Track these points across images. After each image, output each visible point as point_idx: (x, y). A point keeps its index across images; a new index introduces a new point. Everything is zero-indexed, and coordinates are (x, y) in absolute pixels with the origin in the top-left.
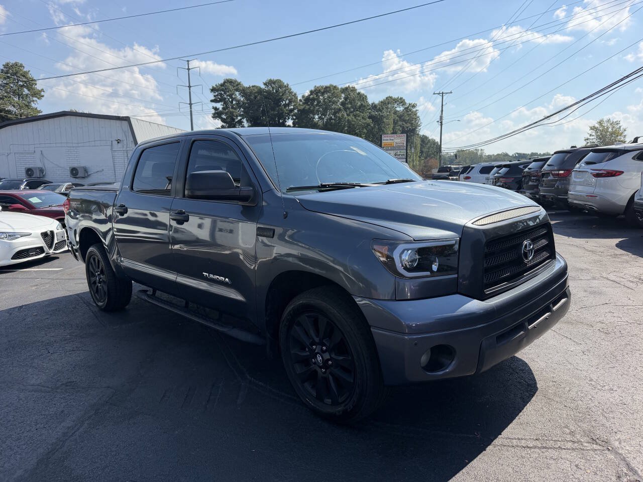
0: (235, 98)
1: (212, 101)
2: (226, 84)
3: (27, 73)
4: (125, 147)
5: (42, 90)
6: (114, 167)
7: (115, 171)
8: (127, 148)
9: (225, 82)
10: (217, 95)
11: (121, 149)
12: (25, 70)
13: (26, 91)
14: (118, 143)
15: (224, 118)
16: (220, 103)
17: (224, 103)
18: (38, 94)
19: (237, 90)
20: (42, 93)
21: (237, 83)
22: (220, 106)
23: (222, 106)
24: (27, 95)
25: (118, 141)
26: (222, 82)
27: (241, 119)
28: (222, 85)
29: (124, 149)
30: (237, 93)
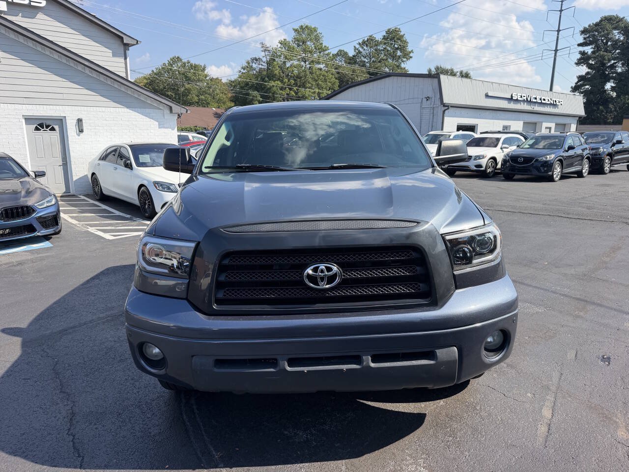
0: (611, 39)
1: (579, 45)
2: (603, 22)
3: (403, 36)
4: (432, 104)
5: (412, 51)
6: (421, 123)
7: (421, 127)
8: (434, 105)
9: (601, 21)
10: (588, 37)
11: (429, 106)
12: (401, 34)
13: (399, 53)
14: (427, 100)
15: (592, 64)
16: (590, 47)
17: (595, 46)
18: (407, 55)
19: (615, 28)
20: (411, 55)
21: (618, 20)
22: (589, 50)
23: (592, 50)
24: (399, 56)
25: (428, 99)
26: (598, 20)
27: (615, 63)
28: (597, 25)
29: (431, 106)
30: (615, 32)
